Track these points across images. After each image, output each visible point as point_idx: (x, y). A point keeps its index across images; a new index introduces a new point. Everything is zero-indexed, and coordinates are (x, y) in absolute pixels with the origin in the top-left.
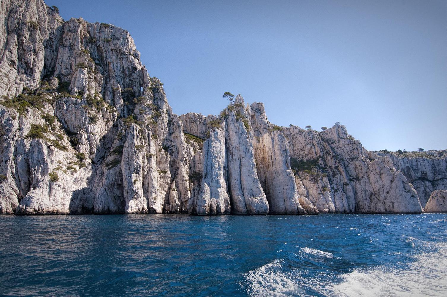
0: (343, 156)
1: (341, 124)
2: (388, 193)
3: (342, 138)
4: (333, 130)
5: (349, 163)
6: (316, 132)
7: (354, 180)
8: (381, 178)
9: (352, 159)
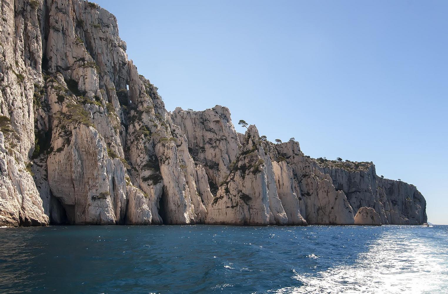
0: (297, 172)
1: (296, 140)
2: (332, 208)
3: (296, 154)
4: (289, 146)
5: (302, 180)
6: (272, 144)
7: (305, 195)
8: (327, 195)
9: (305, 176)
